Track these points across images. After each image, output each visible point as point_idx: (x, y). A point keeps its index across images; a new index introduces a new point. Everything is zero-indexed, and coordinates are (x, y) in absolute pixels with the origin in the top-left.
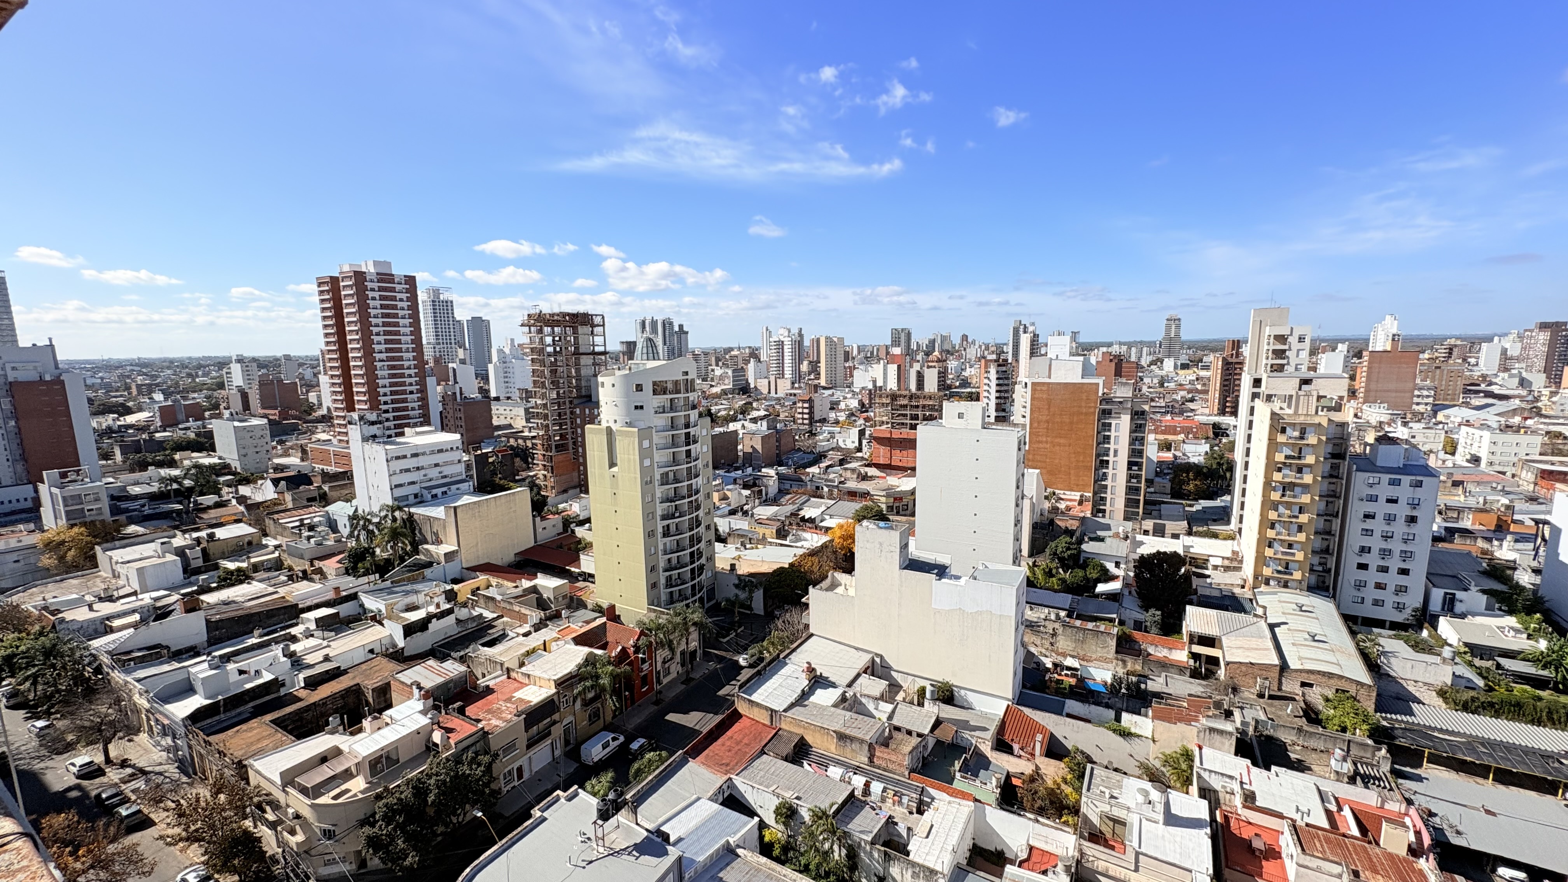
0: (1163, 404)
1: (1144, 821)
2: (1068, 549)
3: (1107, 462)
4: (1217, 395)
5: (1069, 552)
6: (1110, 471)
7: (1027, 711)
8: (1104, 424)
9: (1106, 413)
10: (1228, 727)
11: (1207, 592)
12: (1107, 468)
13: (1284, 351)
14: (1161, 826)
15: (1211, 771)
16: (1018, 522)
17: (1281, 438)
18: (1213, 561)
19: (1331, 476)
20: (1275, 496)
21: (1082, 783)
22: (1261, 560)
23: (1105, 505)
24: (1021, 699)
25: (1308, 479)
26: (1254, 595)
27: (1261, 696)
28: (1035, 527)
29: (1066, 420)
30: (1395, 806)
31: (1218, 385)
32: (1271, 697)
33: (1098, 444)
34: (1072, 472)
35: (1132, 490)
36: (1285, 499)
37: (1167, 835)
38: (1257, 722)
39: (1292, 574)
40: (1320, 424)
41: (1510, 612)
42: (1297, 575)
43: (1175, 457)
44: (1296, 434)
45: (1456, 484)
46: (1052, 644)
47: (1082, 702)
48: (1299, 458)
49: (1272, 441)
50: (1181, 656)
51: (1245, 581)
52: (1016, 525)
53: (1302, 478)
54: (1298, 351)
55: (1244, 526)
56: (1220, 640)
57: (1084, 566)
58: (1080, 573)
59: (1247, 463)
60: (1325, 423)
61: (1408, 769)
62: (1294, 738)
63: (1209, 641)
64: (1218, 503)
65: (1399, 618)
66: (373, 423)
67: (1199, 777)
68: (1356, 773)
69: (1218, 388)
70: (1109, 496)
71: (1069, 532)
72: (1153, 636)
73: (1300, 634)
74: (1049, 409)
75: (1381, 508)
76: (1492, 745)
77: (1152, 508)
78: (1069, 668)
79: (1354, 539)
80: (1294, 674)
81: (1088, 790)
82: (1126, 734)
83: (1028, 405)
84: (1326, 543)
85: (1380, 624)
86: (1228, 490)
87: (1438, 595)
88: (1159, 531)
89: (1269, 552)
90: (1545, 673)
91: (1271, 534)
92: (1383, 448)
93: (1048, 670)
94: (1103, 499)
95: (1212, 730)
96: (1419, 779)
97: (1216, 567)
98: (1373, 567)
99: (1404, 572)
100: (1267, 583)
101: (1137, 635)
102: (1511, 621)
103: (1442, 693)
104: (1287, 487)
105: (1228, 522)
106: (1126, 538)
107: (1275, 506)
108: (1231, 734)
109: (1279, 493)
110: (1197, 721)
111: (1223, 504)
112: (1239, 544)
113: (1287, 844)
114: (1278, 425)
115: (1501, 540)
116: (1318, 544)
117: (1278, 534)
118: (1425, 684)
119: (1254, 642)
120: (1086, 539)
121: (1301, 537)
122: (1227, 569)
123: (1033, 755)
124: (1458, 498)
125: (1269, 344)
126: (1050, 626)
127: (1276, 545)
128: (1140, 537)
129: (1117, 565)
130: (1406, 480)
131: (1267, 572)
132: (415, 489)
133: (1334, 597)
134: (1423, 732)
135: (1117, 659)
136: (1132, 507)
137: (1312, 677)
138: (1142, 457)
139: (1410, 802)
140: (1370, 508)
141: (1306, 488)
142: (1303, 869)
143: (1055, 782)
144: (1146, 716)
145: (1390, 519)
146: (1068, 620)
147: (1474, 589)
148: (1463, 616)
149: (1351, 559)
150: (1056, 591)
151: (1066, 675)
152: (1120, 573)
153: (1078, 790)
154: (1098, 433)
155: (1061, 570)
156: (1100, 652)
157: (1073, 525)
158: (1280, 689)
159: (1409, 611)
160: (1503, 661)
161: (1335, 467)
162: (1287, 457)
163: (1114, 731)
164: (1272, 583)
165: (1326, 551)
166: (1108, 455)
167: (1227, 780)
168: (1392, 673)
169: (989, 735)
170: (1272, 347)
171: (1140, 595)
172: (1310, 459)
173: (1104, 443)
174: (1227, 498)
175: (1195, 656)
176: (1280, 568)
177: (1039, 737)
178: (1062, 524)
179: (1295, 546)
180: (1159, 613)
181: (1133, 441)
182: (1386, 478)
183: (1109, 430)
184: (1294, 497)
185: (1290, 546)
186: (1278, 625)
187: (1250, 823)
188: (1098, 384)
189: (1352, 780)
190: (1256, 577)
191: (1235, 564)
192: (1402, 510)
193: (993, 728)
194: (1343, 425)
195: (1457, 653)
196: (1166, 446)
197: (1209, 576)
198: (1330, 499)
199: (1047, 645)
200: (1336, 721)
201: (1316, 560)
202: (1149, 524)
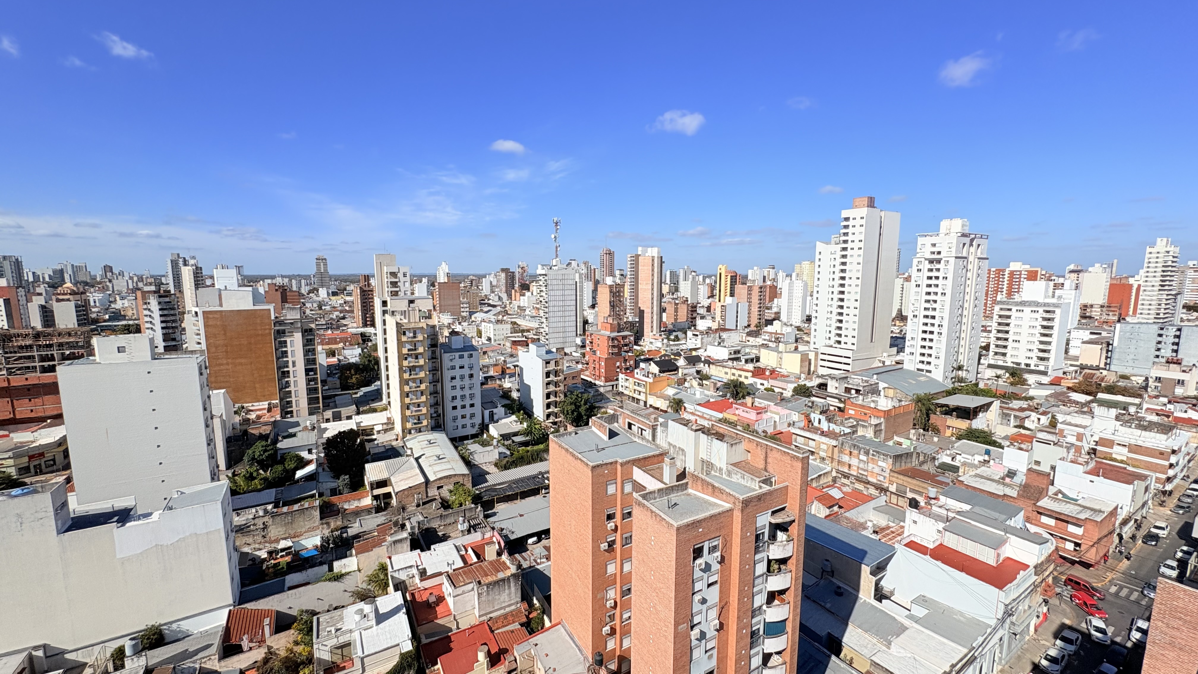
0: (324, 323)
1: (363, 632)
2: (265, 451)
3: (288, 372)
4: (360, 314)
5: (267, 454)
6: (291, 379)
7: (250, 606)
8: (280, 342)
9: (280, 333)
10: (405, 535)
11: (377, 451)
12: (289, 377)
13: (396, 282)
14: (375, 628)
15: (399, 570)
16: (210, 442)
17: (404, 339)
18: (377, 428)
19: (433, 358)
20: (406, 376)
21: (312, 635)
22: (404, 419)
23: (291, 407)
24: (242, 598)
25: (421, 362)
26: (404, 443)
27: (418, 506)
28: (229, 441)
29: (244, 341)
30: (488, 535)
31: (360, 306)
32: (424, 504)
33: (278, 359)
34: (257, 386)
35: (311, 391)
36: (412, 377)
37: (379, 631)
38: (419, 523)
39: (422, 423)
40: (422, 327)
41: (513, 414)
42: (425, 423)
43: (339, 360)
44: (411, 335)
45: (485, 353)
46: (264, 537)
47: (300, 571)
48: (415, 350)
49: (399, 340)
50: (367, 501)
51: (397, 435)
52: (209, 445)
53: (418, 362)
54: (404, 282)
55: (392, 400)
56: (390, 480)
57: (282, 461)
58: (280, 468)
59: (387, 358)
60: (425, 327)
61: (490, 512)
62: (439, 523)
63: (383, 483)
64: (372, 388)
65: (474, 431)
67: (392, 577)
68: (470, 526)
69: (360, 308)
70: (293, 399)
71: (263, 437)
72: (346, 495)
73: (431, 459)
74: (225, 334)
75: (457, 372)
76: (516, 481)
77: (329, 401)
78: (283, 550)
79: (449, 393)
80: (433, 484)
81: (318, 637)
82: (339, 577)
83: (202, 332)
84: (436, 399)
85: (466, 438)
86: (379, 378)
87: (487, 413)
88: (337, 417)
89: (408, 413)
90: (528, 438)
91: (407, 401)
92: (454, 338)
93: (264, 560)
94: (289, 403)
95: (395, 542)
96: (494, 514)
97: (379, 432)
98: (459, 407)
99: (472, 405)
100: (410, 433)
101: (334, 499)
102: (514, 417)
103: (496, 465)
104: (412, 369)
105: (381, 400)
106: (313, 428)
107: (407, 382)
108: (406, 538)
109: (408, 374)
110: (385, 541)
111: (376, 388)
112: (390, 412)
113: (447, 589)
114: (401, 331)
115: (504, 378)
116: (432, 401)
117: (411, 400)
118: (489, 463)
119: (409, 473)
120: (280, 438)
121: (423, 398)
122: (386, 431)
123: (262, 641)
124: (486, 361)
125: (387, 278)
126: (260, 523)
127: (411, 407)
128: (323, 425)
129: (310, 451)
130: (466, 354)
131: (409, 425)
133: (444, 430)
134: (491, 489)
135: (322, 524)
136: (315, 403)
137: (442, 481)
138: (315, 364)
139: (493, 529)
140: (452, 373)
141: (421, 367)
142: (456, 598)
143: (288, 650)
144: (351, 555)
145: (462, 377)
146: (275, 510)
147: (499, 406)
148: (497, 421)
149: (449, 405)
150: (259, 490)
151: (282, 556)
152: (314, 457)
153: (310, 644)
154: (276, 350)
155: (261, 472)
156: (308, 525)
157: (266, 430)
158: (427, 497)
159: (477, 426)
160: (515, 438)
161: (434, 352)
162: (409, 350)
163: (330, 580)
164: (413, 432)
165: (437, 404)
166: (287, 367)
167: (409, 570)
168: (476, 463)
169: (214, 649)
170: (390, 280)
171: (331, 469)
172: (421, 350)
173: (283, 357)
174: (378, 383)
175: (376, 498)
176: (415, 421)
177: (267, 621)
178: (256, 432)
179: (421, 405)
180: (347, 477)
181: (306, 352)
182: (457, 355)
183: (286, 347)
184: (416, 374)
185: (419, 406)
186: (420, 457)
187: (426, 589)
188: (269, 310)
189: (469, 532)
190: (403, 431)
191: (390, 426)
192: (466, 372)
193: (217, 641)
194: (434, 327)
195: (498, 441)
196: (331, 353)
197: (375, 439)
198: (434, 372)
199: (259, 539)
200: (457, 502)
201: (433, 411)
202: (329, 414)
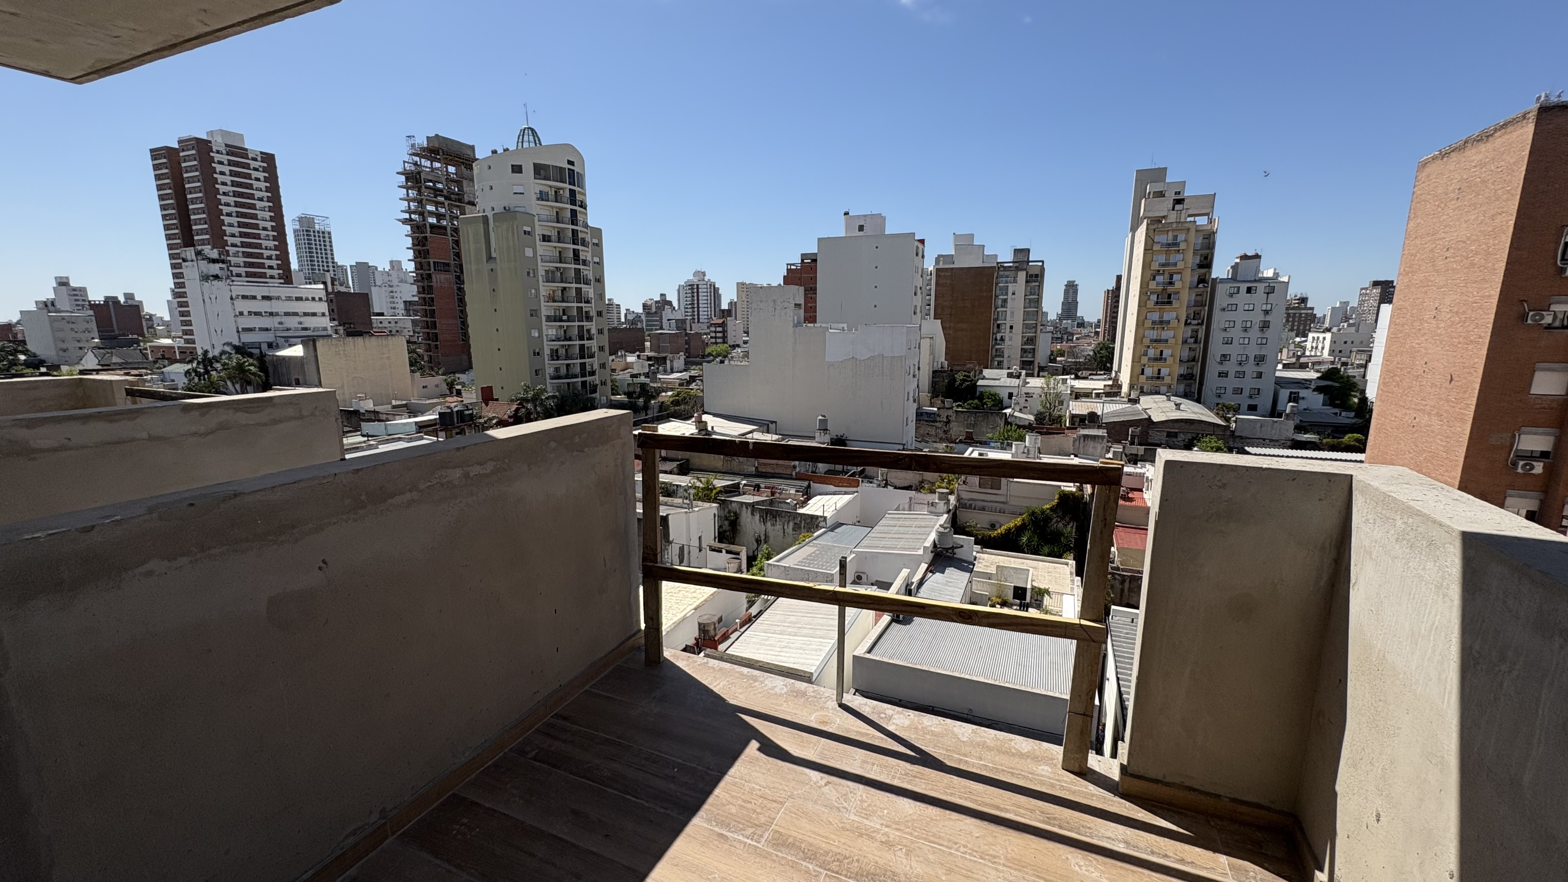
2: (965, 381)
5: (966, 384)
6: (1007, 335)
8: (1001, 289)
17: (1156, 247)
19: (1198, 287)
27: (1132, 444)
28: (936, 372)
29: (968, 304)
32: (1140, 445)
39: (1163, 379)
40: (1189, 230)
42: (1168, 380)
49: (1147, 251)
53: (1172, 285)
58: (976, 402)
60: (1193, 230)
66: (214, 261)
70: (1005, 360)
74: (952, 294)
75: (1239, 316)
79: (1216, 349)
80: (1161, 426)
92: (1243, 264)
94: (1000, 363)
98: (1232, 375)
99: (1258, 375)
106: (1019, 376)
116: (1186, 354)
118: (1272, 440)
126: (944, 414)
129: (1010, 396)
130: (1261, 286)
131: (1141, 379)
132: (269, 337)
137: (1176, 426)
145: (1247, 326)
149: (1213, 368)
162: (1161, 265)
165: (1193, 359)
172: (1180, 265)
181: (1027, 303)
182: (1244, 286)
183: (1006, 294)
186: (1149, 409)
190: (1132, 386)
192: (1256, 317)
198: (1197, 309)
201: (1183, 368)
